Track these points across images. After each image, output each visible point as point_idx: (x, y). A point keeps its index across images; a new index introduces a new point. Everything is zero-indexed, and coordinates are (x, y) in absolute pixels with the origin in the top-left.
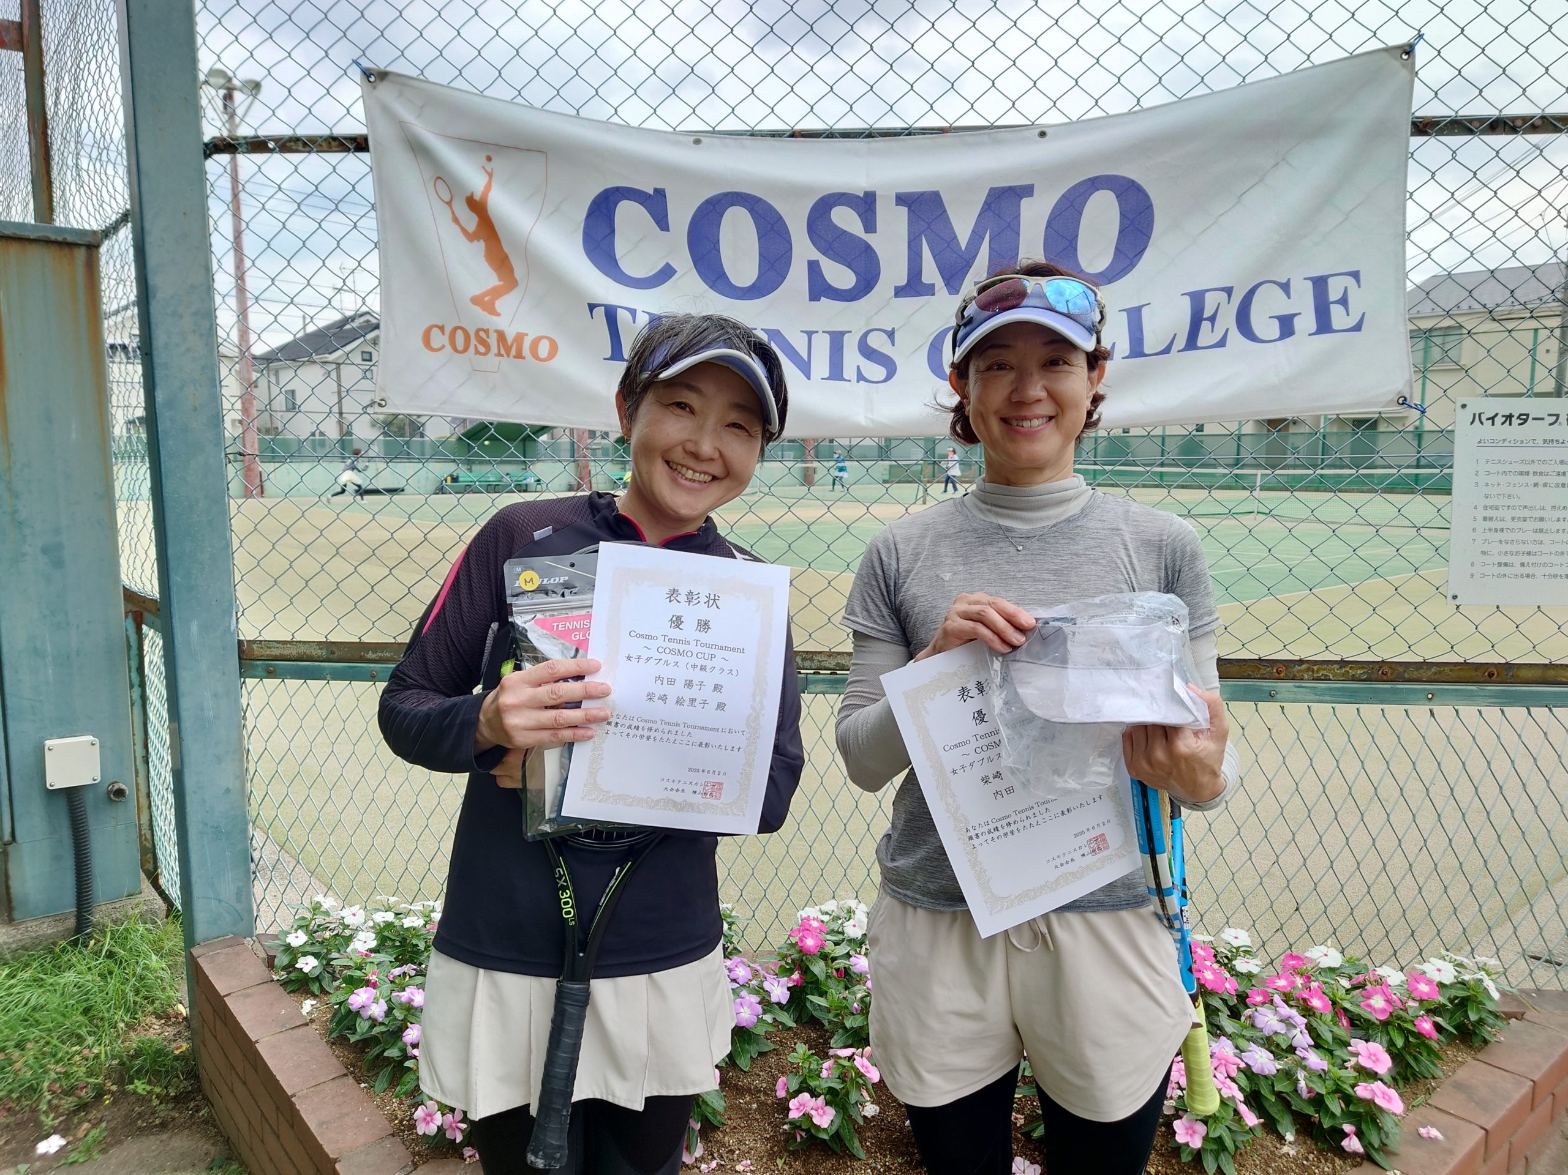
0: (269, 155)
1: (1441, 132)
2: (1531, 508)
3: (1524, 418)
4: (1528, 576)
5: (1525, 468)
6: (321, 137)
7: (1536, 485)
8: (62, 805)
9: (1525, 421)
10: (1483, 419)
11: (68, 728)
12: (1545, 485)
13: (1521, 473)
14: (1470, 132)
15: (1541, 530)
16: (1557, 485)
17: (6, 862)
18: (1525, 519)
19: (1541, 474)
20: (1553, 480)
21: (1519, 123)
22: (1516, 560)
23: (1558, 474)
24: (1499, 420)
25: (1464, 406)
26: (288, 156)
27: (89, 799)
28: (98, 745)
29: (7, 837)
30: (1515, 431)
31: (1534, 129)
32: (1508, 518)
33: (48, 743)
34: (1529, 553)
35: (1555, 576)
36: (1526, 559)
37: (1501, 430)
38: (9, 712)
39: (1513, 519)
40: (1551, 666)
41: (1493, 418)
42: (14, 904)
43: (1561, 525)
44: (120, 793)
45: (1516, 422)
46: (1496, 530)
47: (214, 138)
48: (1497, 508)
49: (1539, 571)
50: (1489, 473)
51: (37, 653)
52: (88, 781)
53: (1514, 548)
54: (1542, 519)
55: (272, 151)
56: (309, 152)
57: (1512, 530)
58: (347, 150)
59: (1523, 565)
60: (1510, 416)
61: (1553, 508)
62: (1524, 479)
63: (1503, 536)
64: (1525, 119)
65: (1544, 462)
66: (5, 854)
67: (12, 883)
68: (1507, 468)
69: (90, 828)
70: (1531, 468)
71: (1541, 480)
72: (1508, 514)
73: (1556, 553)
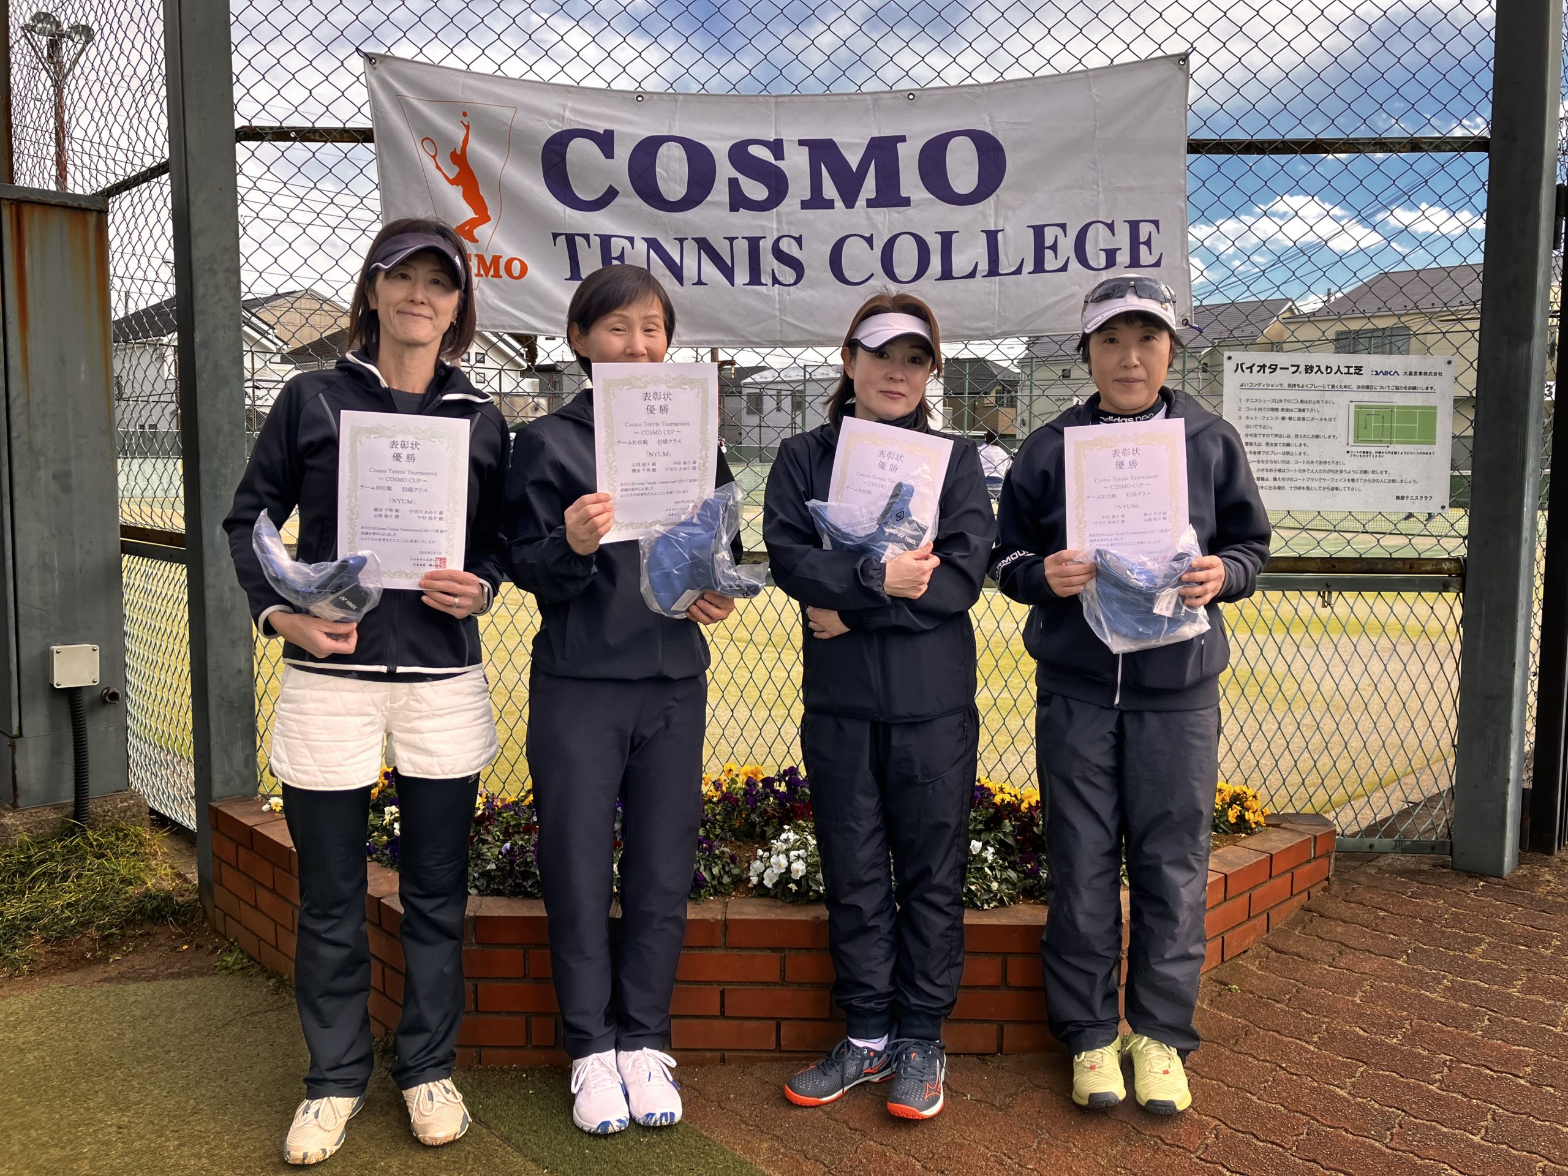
0: (289, 144)
1: (1210, 152)
2: (1280, 436)
3: (1274, 368)
4: (1279, 488)
5: (1275, 406)
6: (336, 129)
7: (1283, 418)
8: (64, 706)
9: (1275, 370)
10: (1244, 367)
11: (71, 637)
12: (1290, 419)
13: (1272, 410)
14: (1231, 152)
15: (1288, 453)
16: (1299, 419)
17: (13, 754)
18: (1276, 444)
19: (1287, 410)
20: (1295, 415)
21: (1266, 145)
22: (1271, 476)
23: (1300, 410)
24: (1256, 369)
25: (1230, 358)
26: (306, 144)
27: (86, 698)
28: (98, 652)
29: (15, 732)
30: (1266, 377)
31: (1277, 150)
32: (1264, 444)
33: (55, 648)
34: (1280, 471)
35: (1299, 488)
36: (1278, 475)
37: (1256, 377)
38: (21, 619)
39: (1267, 444)
40: (1300, 559)
41: (1251, 368)
42: (18, 792)
43: (1303, 449)
44: (114, 696)
45: (1267, 370)
46: (1255, 453)
47: (243, 127)
48: (1255, 436)
49: (1287, 484)
50: (1249, 409)
51: (46, 567)
52: (88, 683)
53: (1269, 466)
54: (1288, 445)
55: (294, 140)
56: (326, 142)
57: (1267, 453)
58: (358, 141)
59: (1275, 479)
60: (1263, 367)
61: (1297, 436)
62: (1274, 414)
63: (1262, 457)
64: (1271, 143)
65: (1289, 401)
66: (13, 747)
67: (17, 772)
68: (1262, 405)
69: (88, 727)
70: (1280, 406)
71: (1287, 415)
72: (1264, 440)
73: (1300, 471)
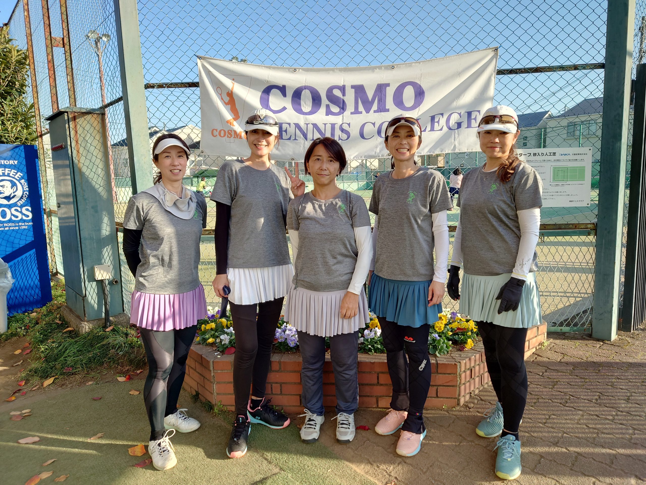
6: (179, 83)
8: (100, 285)
21: (518, 71)
26: (169, 89)
27: (107, 283)
29: (84, 295)
31: (522, 72)
33: (95, 266)
38: (84, 257)
42: (86, 315)
44: (116, 282)
51: (91, 239)
52: (107, 278)
55: (165, 87)
56: (176, 88)
58: (186, 87)
66: (84, 300)
67: (85, 309)
